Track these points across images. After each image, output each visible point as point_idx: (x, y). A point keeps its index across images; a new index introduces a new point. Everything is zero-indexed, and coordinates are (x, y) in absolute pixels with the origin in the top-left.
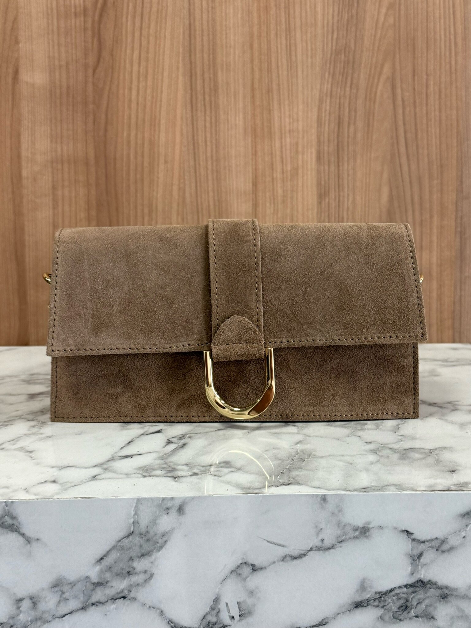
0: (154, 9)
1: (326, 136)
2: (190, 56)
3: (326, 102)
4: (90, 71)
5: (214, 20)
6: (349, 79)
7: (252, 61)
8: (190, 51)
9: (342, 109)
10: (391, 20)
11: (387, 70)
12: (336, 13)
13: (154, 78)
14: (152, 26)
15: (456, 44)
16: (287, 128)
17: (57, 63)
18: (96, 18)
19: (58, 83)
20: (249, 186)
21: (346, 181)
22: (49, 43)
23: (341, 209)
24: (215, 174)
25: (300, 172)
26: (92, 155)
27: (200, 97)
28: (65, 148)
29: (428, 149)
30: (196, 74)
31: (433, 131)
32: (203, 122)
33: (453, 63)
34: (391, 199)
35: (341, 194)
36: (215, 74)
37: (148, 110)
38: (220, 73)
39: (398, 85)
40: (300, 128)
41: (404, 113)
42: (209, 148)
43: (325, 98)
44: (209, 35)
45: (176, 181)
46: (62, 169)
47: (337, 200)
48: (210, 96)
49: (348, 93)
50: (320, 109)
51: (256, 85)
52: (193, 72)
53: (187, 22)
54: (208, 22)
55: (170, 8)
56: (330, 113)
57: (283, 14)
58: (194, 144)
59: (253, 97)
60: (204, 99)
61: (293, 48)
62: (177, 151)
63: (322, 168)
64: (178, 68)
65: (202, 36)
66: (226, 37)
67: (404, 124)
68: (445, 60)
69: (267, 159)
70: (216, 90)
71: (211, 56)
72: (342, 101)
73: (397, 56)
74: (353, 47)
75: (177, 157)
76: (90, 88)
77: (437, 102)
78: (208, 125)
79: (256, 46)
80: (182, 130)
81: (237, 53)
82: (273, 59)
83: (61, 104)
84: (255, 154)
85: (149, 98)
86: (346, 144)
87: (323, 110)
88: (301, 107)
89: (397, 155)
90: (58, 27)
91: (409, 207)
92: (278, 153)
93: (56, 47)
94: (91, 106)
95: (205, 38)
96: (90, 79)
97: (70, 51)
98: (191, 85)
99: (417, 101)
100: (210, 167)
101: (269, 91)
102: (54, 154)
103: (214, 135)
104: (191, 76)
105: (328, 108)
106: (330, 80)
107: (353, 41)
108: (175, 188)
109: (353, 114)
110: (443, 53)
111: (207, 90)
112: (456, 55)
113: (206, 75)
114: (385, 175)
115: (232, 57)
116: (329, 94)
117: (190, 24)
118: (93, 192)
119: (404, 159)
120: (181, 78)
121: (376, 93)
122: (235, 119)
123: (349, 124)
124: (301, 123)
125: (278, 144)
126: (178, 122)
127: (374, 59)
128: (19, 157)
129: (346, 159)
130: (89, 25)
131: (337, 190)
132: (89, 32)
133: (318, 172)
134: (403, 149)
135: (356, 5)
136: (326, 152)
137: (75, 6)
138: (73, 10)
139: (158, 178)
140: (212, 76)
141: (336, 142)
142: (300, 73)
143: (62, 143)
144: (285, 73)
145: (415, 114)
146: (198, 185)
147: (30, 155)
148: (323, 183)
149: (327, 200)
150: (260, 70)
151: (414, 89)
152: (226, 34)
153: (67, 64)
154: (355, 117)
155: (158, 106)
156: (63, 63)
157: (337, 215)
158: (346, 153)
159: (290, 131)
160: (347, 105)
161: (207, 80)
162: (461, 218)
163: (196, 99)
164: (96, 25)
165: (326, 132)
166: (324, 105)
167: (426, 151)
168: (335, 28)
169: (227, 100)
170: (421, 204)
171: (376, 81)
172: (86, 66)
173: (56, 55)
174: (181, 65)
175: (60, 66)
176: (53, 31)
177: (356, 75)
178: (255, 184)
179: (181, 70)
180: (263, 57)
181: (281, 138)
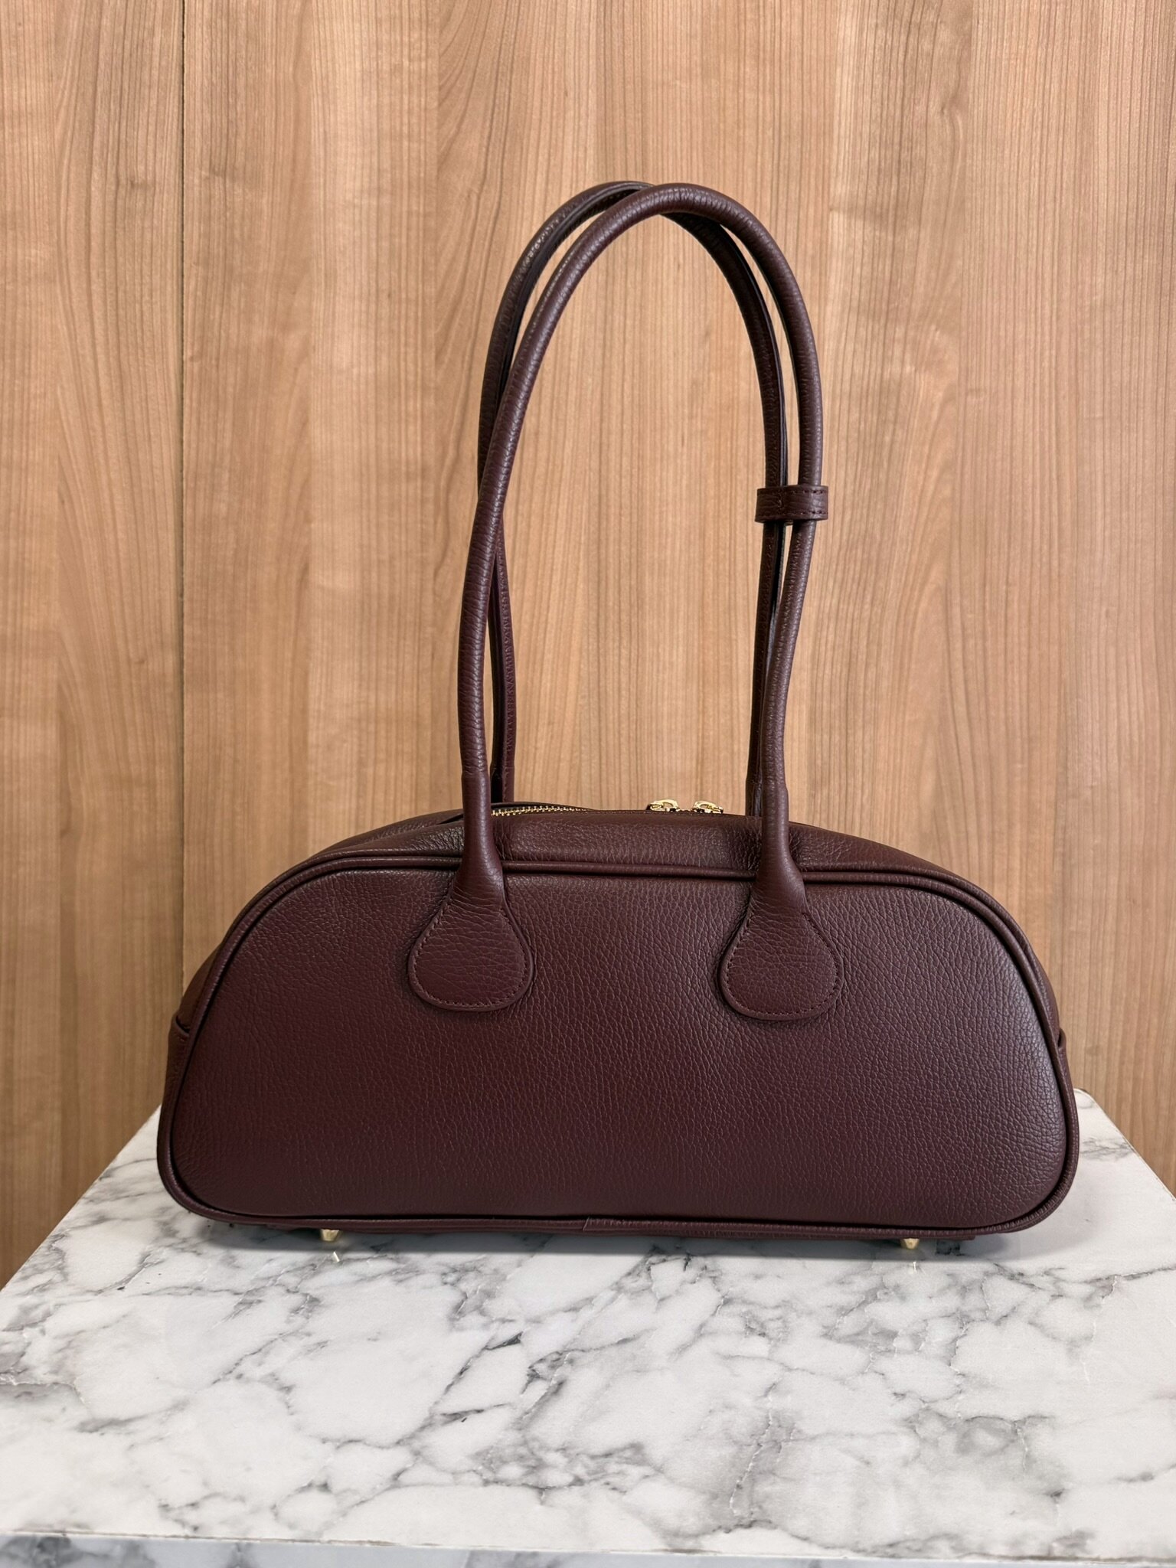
0: (541, 470)
1: (826, 684)
3: (828, 628)
4: (430, 570)
5: (640, 489)
6: (870, 589)
7: (703, 559)
8: (599, 540)
9: (855, 640)
10: (947, 492)
11: (936, 574)
13: (536, 586)
14: (537, 498)
15: (1060, 530)
17: (374, 556)
18: (443, 483)
19: (374, 590)
20: (691, 765)
21: (859, 761)
22: (361, 522)
23: (850, 807)
24: (633, 744)
26: (426, 711)
27: (613, 618)
28: (382, 698)
29: (1006, 711)
30: (607, 577)
31: (1016, 679)
32: (616, 658)
33: (1055, 563)
34: (938, 794)
35: (851, 781)
36: (640, 582)
38: (647, 579)
39: (957, 600)
41: (964, 648)
42: (624, 702)
43: (826, 621)
44: (631, 514)
45: (565, 755)
46: (376, 733)
47: (843, 792)
48: (630, 614)
49: (866, 614)
51: (709, 599)
52: (603, 575)
53: (595, 492)
54: (631, 492)
55: (567, 469)
56: (834, 648)
58: (599, 693)
59: (702, 618)
60: (620, 620)
62: (570, 707)
63: (818, 737)
64: (578, 569)
65: (620, 516)
66: (661, 521)
67: (965, 667)
68: (1041, 560)
69: (722, 721)
70: (640, 606)
71: (634, 550)
72: (856, 627)
73: (956, 551)
74: (878, 536)
75: (569, 715)
76: (429, 598)
77: (1025, 631)
78: (623, 662)
79: (710, 533)
80: (580, 670)
81: (678, 546)
82: (739, 556)
83: (378, 624)
84: (704, 712)
86: (861, 698)
87: (823, 641)
89: (951, 719)
90: (378, 497)
91: (972, 807)
93: (374, 529)
94: (429, 630)
95: (625, 520)
96: (429, 585)
97: (396, 537)
98: (598, 598)
99: (989, 629)
100: (624, 732)
102: (363, 706)
103: (634, 680)
104: (599, 583)
105: (831, 637)
106: (837, 591)
107: (878, 526)
108: (564, 765)
109: (875, 648)
110: (1037, 548)
111: (625, 606)
112: (1060, 551)
113: (624, 581)
114: (929, 753)
115: (669, 552)
116: (833, 616)
117: (600, 497)
118: (426, 770)
119: (963, 728)
120: (581, 585)
121: (916, 613)
122: (671, 655)
123: (867, 665)
126: (574, 659)
127: (915, 557)
128: (304, 711)
129: (860, 723)
130: (431, 494)
131: (843, 775)
132: (430, 507)
133: (812, 744)
134: (961, 709)
135: (885, 464)
136: (825, 709)
137: (408, 463)
138: (404, 469)
140: (633, 582)
141: (843, 695)
143: (377, 689)
145: (985, 650)
146: (604, 761)
147: (322, 708)
148: (819, 762)
149: (825, 792)
150: (717, 574)
151: (984, 608)
152: (661, 513)
153: (392, 558)
154: (879, 655)
155: (541, 631)
156: (385, 557)
157: (842, 819)
158: (861, 714)
160: (864, 634)
161: (625, 588)
162: (1065, 829)
163: (606, 620)
164: (442, 495)
165: (827, 677)
166: (824, 633)
167: (1002, 715)
168: (848, 504)
169: (659, 623)
170: (992, 804)
171: (916, 593)
172: (423, 563)
173: (374, 543)
174: (582, 564)
175: (379, 562)
176: (369, 501)
177: (881, 584)
178: (701, 762)
179: (582, 572)
180: (722, 553)
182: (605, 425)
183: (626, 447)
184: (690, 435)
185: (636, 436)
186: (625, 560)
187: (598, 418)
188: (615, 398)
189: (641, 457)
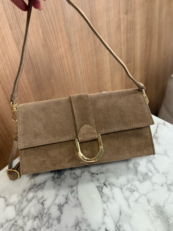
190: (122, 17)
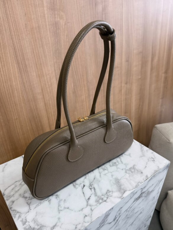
2: (17, 58)
5: (21, 45)
7: (35, 56)
8: (16, 56)
12: (54, 39)
13: (7, 67)
16: (47, 73)
25: (53, 84)
27: (22, 70)
30: (19, 63)
37: (8, 76)
38: (26, 61)
40: (51, 73)
42: (28, 84)
44: (21, 50)
45: (21, 95)
48: (25, 68)
50: (54, 67)
51: (37, 63)
53: (13, 47)
54: (19, 46)
55: (7, 43)
57: (40, 41)
58: (23, 83)
59: (37, 67)
60: (24, 70)
61: (45, 51)
62: (19, 86)
64: (14, 62)
65: (19, 51)
70: (26, 67)
71: (23, 57)
74: (59, 48)
78: (26, 77)
79: (35, 52)
80: (19, 80)
84: (40, 82)
85: (7, 73)
88: (50, 67)
92: (46, 80)
95: (20, 52)
98: (19, 67)
101: (41, 64)
111: (24, 67)
113: (23, 63)
115: (29, 56)
116: (56, 62)
117: (14, 48)
120: (15, 65)
122: (33, 74)
124: (50, 71)
125: (46, 78)
126: (18, 78)
139: (15, 95)
142: (48, 58)
144: (44, 58)
150: (37, 59)
152: (26, 49)
155: (10, 75)
159: (48, 74)
161: (23, 64)
163: (21, 70)
166: (55, 65)
168: (54, 43)
169: (30, 69)
174: (14, 61)
179: (15, 62)
181: (46, 76)
182: (11, 34)
183: (17, 38)
184: (27, 34)
185: (18, 35)
186: (22, 59)
187: (10, 33)
188: (12, 28)
189: (20, 39)
190: (123, 85)
